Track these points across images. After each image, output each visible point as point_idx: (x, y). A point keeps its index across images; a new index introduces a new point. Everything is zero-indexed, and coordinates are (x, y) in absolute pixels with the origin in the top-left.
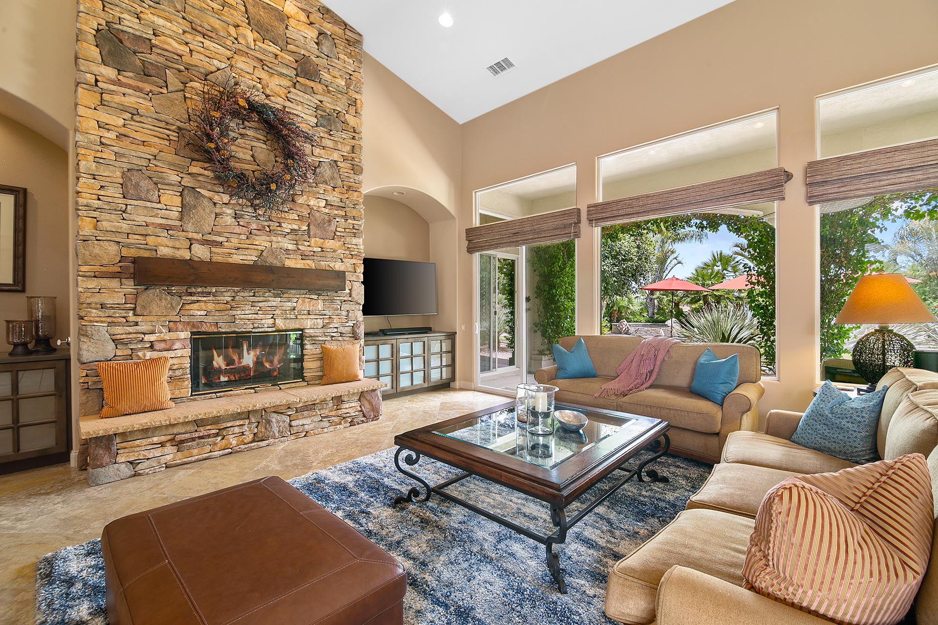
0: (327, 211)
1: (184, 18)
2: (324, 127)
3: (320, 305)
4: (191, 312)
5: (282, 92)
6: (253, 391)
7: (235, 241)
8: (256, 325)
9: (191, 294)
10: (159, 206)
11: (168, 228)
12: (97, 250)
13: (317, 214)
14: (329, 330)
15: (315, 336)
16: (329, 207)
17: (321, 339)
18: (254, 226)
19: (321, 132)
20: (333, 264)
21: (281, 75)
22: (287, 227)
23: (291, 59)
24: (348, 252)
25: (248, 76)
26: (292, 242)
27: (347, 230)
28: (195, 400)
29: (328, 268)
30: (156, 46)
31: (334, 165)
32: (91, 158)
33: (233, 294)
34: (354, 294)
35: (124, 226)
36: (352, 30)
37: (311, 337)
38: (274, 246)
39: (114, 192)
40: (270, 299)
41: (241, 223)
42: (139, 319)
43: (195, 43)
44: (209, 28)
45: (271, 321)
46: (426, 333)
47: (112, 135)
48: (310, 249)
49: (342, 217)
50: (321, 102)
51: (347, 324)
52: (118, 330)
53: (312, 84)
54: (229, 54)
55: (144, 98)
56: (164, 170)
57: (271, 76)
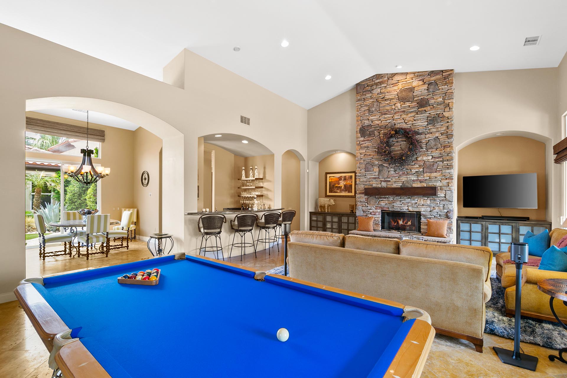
0: (432, 160)
1: (379, 112)
2: (431, 124)
3: (428, 202)
4: (381, 204)
5: (412, 119)
6: (400, 233)
7: (394, 180)
8: (401, 209)
9: (381, 198)
10: (373, 172)
11: (375, 178)
12: (360, 187)
13: (428, 163)
14: (432, 213)
15: (425, 215)
16: (434, 158)
17: (428, 216)
18: (401, 173)
19: (430, 127)
20: (436, 183)
21: (411, 112)
22: (414, 171)
23: (415, 104)
24: (444, 177)
25: (399, 120)
26: (416, 176)
27: (443, 167)
28: (381, 231)
29: (433, 186)
30: (372, 125)
31: (437, 139)
32: (359, 163)
33: (393, 198)
34: (447, 197)
35: (365, 180)
36: (446, 71)
37: (423, 215)
38: (408, 179)
39: (363, 171)
40: (406, 199)
41: (397, 173)
42: (368, 205)
43: (382, 118)
44: (386, 111)
45: (407, 208)
47: (363, 156)
48: (423, 178)
49: (441, 161)
50: (430, 114)
51: (443, 211)
52: (364, 208)
53: (425, 109)
54: (392, 115)
55: (370, 142)
56: (374, 161)
57: (407, 115)
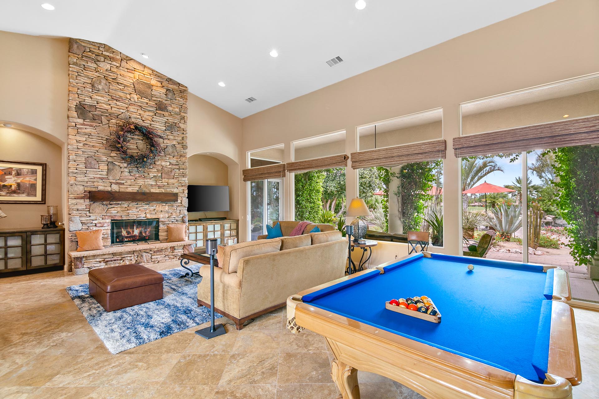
0: (170, 167)
1: (109, 95)
2: (169, 130)
3: (167, 208)
4: (111, 212)
5: (150, 118)
6: (136, 244)
7: (129, 182)
8: (138, 217)
9: (111, 204)
10: (99, 170)
11: (102, 179)
12: (76, 189)
13: (166, 168)
14: (171, 219)
15: (164, 222)
16: (171, 165)
17: (167, 222)
18: (137, 176)
19: (168, 133)
20: (173, 190)
21: (149, 111)
22: (151, 175)
23: (154, 103)
24: (180, 184)
25: (135, 114)
26: (154, 181)
27: (180, 175)
28: (112, 247)
29: (170, 192)
30: (98, 108)
31: (174, 146)
32: (74, 154)
33: (128, 204)
34: (183, 203)
35: (86, 179)
36: (183, 86)
37: (162, 222)
38: (146, 183)
39: (82, 166)
40: (144, 206)
41: (132, 175)
42: (91, 214)
43: (113, 104)
44: (119, 97)
45: (145, 215)
46: (224, 220)
47: (82, 145)
48: (162, 184)
49: (178, 169)
50: (168, 120)
51: (180, 216)
52: (83, 219)
53: (163, 113)
54: (127, 106)
55: (93, 129)
56: (101, 156)
57: (145, 112)
